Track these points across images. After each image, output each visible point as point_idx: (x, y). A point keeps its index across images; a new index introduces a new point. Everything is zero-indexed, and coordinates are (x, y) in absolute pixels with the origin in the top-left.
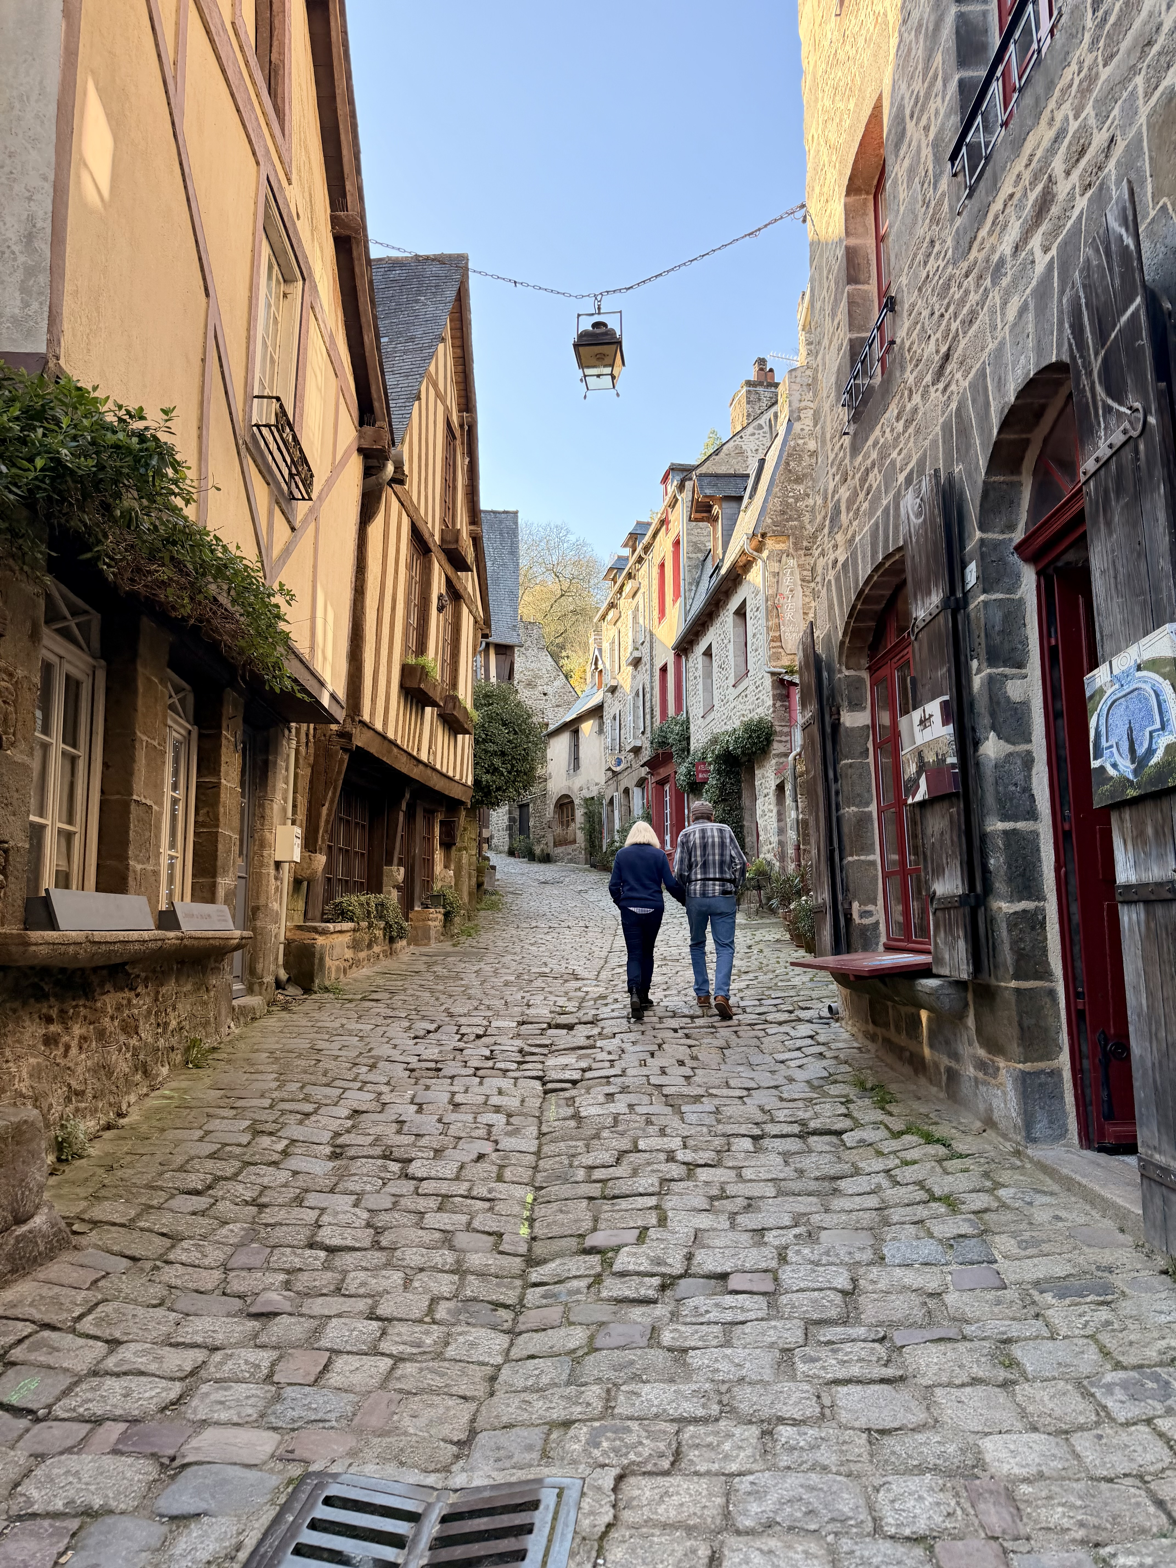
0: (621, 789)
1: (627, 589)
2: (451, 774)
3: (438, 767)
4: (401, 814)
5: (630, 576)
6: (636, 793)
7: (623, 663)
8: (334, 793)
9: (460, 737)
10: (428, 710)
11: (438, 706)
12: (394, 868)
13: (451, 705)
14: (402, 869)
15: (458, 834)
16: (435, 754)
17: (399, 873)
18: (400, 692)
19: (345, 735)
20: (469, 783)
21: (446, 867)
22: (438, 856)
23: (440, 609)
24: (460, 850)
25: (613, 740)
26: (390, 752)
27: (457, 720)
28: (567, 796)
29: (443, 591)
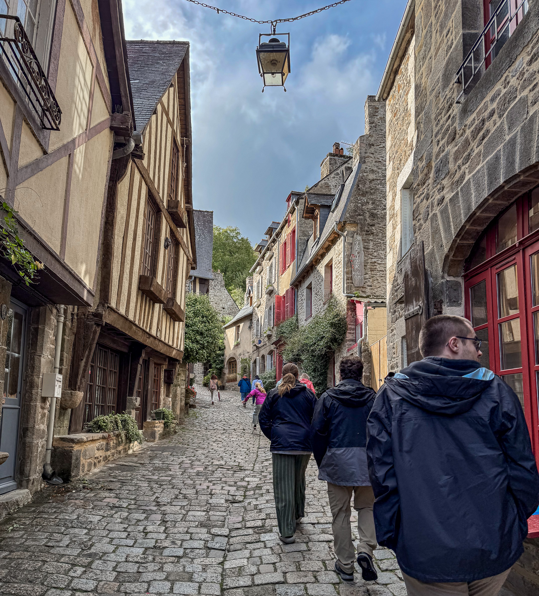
0: (261, 355)
1: (267, 255)
2: (170, 343)
3: (163, 339)
4: (139, 366)
5: (268, 249)
6: (268, 358)
7: (264, 293)
8: (89, 352)
9: (177, 323)
10: (157, 306)
11: (163, 303)
12: (134, 398)
13: (171, 304)
14: (139, 399)
15: (174, 377)
16: (161, 331)
17: (137, 401)
18: (138, 292)
19: (98, 315)
20: (182, 349)
21: (168, 396)
22: (163, 390)
23: (166, 247)
24: (176, 386)
25: (257, 331)
26: (131, 328)
27: (175, 313)
28: (233, 358)
29: (168, 236)
